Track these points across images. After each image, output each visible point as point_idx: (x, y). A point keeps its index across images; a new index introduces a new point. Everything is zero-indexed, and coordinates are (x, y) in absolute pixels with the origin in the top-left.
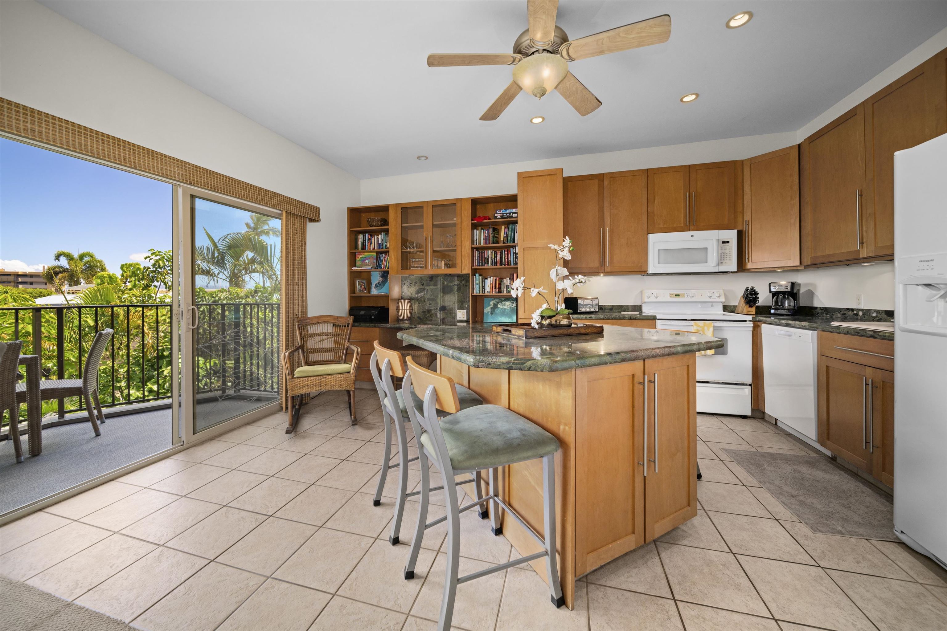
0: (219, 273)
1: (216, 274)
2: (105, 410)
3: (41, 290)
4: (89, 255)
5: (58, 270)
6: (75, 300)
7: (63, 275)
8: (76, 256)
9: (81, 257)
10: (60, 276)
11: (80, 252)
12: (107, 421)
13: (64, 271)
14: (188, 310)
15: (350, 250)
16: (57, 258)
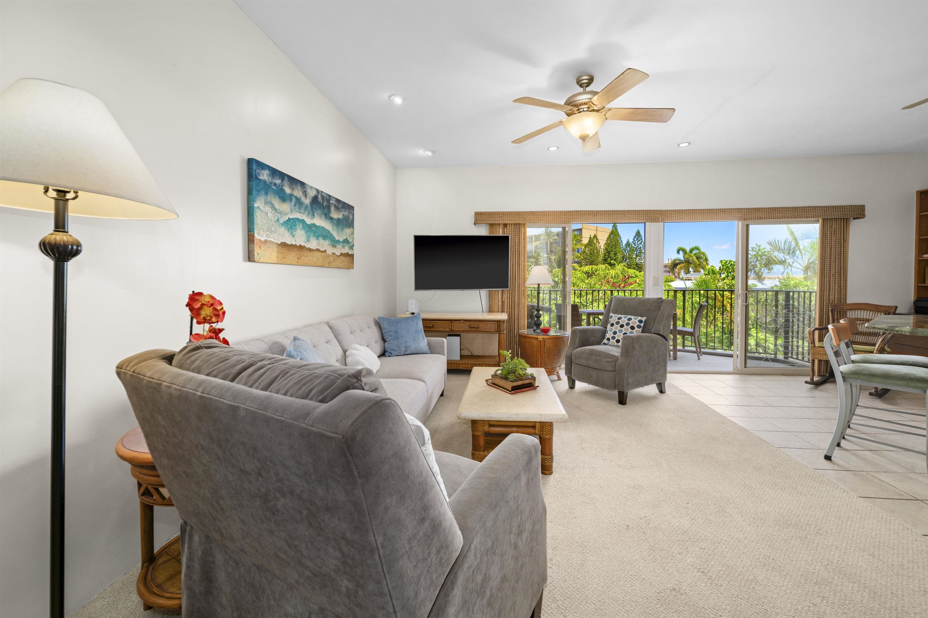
0: (793, 263)
1: (791, 263)
2: (702, 350)
3: (667, 277)
4: (697, 248)
5: (677, 261)
6: (689, 285)
7: (680, 266)
8: (688, 250)
9: (691, 251)
10: (678, 267)
11: (691, 247)
12: (703, 355)
13: (681, 263)
14: (743, 294)
15: (920, 235)
16: (678, 252)
